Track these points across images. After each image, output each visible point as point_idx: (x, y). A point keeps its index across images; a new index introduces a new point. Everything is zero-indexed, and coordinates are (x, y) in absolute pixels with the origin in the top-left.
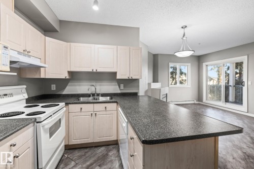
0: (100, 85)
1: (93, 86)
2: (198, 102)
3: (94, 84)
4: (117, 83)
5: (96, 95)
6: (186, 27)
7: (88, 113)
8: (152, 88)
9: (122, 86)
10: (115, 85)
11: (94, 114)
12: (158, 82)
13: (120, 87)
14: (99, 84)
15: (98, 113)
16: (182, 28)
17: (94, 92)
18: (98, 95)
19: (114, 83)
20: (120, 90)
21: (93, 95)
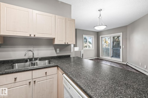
0: (38, 50)
1: (30, 51)
2: (97, 58)
3: (31, 49)
4: (54, 48)
5: (33, 59)
6: (101, 10)
7: (24, 83)
8: (75, 50)
9: (58, 50)
10: (52, 50)
11: (32, 82)
12: (77, 47)
13: (56, 51)
14: (37, 48)
15: (37, 80)
16: (99, 11)
17: (32, 57)
18: (36, 59)
19: (51, 48)
20: (57, 53)
21: (31, 60)
